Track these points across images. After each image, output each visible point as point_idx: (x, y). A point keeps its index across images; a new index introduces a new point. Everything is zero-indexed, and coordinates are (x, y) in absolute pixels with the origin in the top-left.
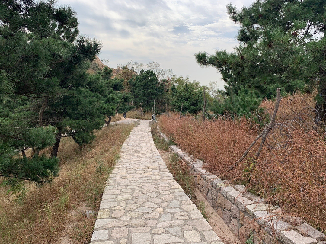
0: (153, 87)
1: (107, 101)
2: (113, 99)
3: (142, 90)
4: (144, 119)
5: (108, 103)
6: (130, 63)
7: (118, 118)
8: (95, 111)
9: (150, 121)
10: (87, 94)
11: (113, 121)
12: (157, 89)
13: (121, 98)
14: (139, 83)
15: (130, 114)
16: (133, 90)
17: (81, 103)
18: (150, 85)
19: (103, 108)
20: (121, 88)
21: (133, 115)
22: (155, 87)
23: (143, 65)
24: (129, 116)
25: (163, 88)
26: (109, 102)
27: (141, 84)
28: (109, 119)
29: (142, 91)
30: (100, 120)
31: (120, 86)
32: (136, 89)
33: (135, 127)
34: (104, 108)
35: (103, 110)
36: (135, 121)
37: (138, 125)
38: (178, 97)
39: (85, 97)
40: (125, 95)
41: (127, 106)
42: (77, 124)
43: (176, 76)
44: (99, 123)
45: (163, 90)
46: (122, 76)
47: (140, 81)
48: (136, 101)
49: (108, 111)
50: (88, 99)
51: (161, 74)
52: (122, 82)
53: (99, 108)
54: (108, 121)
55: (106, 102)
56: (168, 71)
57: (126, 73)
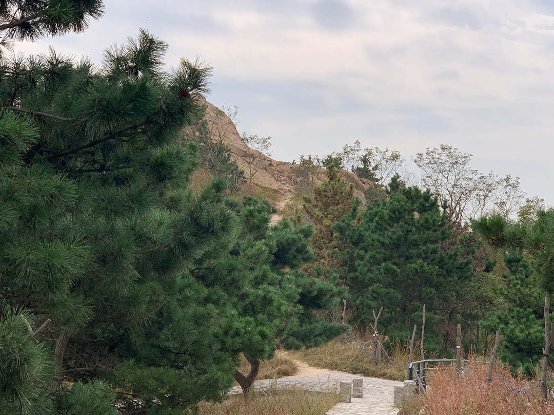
0: (426, 252)
1: (249, 310)
2: (267, 301)
3: (385, 260)
4: (383, 376)
5: (251, 315)
6: (348, 149)
7: (283, 367)
8: (206, 342)
9: (400, 384)
10: (188, 292)
11: (266, 377)
12: (442, 260)
13: (294, 297)
14: (375, 236)
15: (331, 354)
16: (352, 259)
17: (170, 320)
18: (416, 245)
19: (231, 333)
20: (300, 257)
21: (341, 359)
22: (434, 252)
23: (401, 158)
24: (329, 359)
25: (470, 257)
26: (254, 313)
27: (382, 239)
28: (250, 367)
29: (384, 264)
30: (220, 374)
31: (299, 251)
32: (362, 258)
33: (340, 405)
34: (237, 334)
35: (233, 337)
36: (342, 384)
37: (353, 399)
38: (512, 301)
39: (184, 302)
40: (314, 283)
41: (319, 325)
42: (157, 379)
43: (540, 204)
44: (217, 381)
45: (467, 264)
46: (315, 203)
47: (379, 228)
48: (358, 302)
49: (247, 343)
50: (192, 309)
51: (474, 194)
52: (306, 236)
53: (221, 331)
54: (246, 375)
55: (244, 313)
56: (505, 184)
57: (329, 194)
